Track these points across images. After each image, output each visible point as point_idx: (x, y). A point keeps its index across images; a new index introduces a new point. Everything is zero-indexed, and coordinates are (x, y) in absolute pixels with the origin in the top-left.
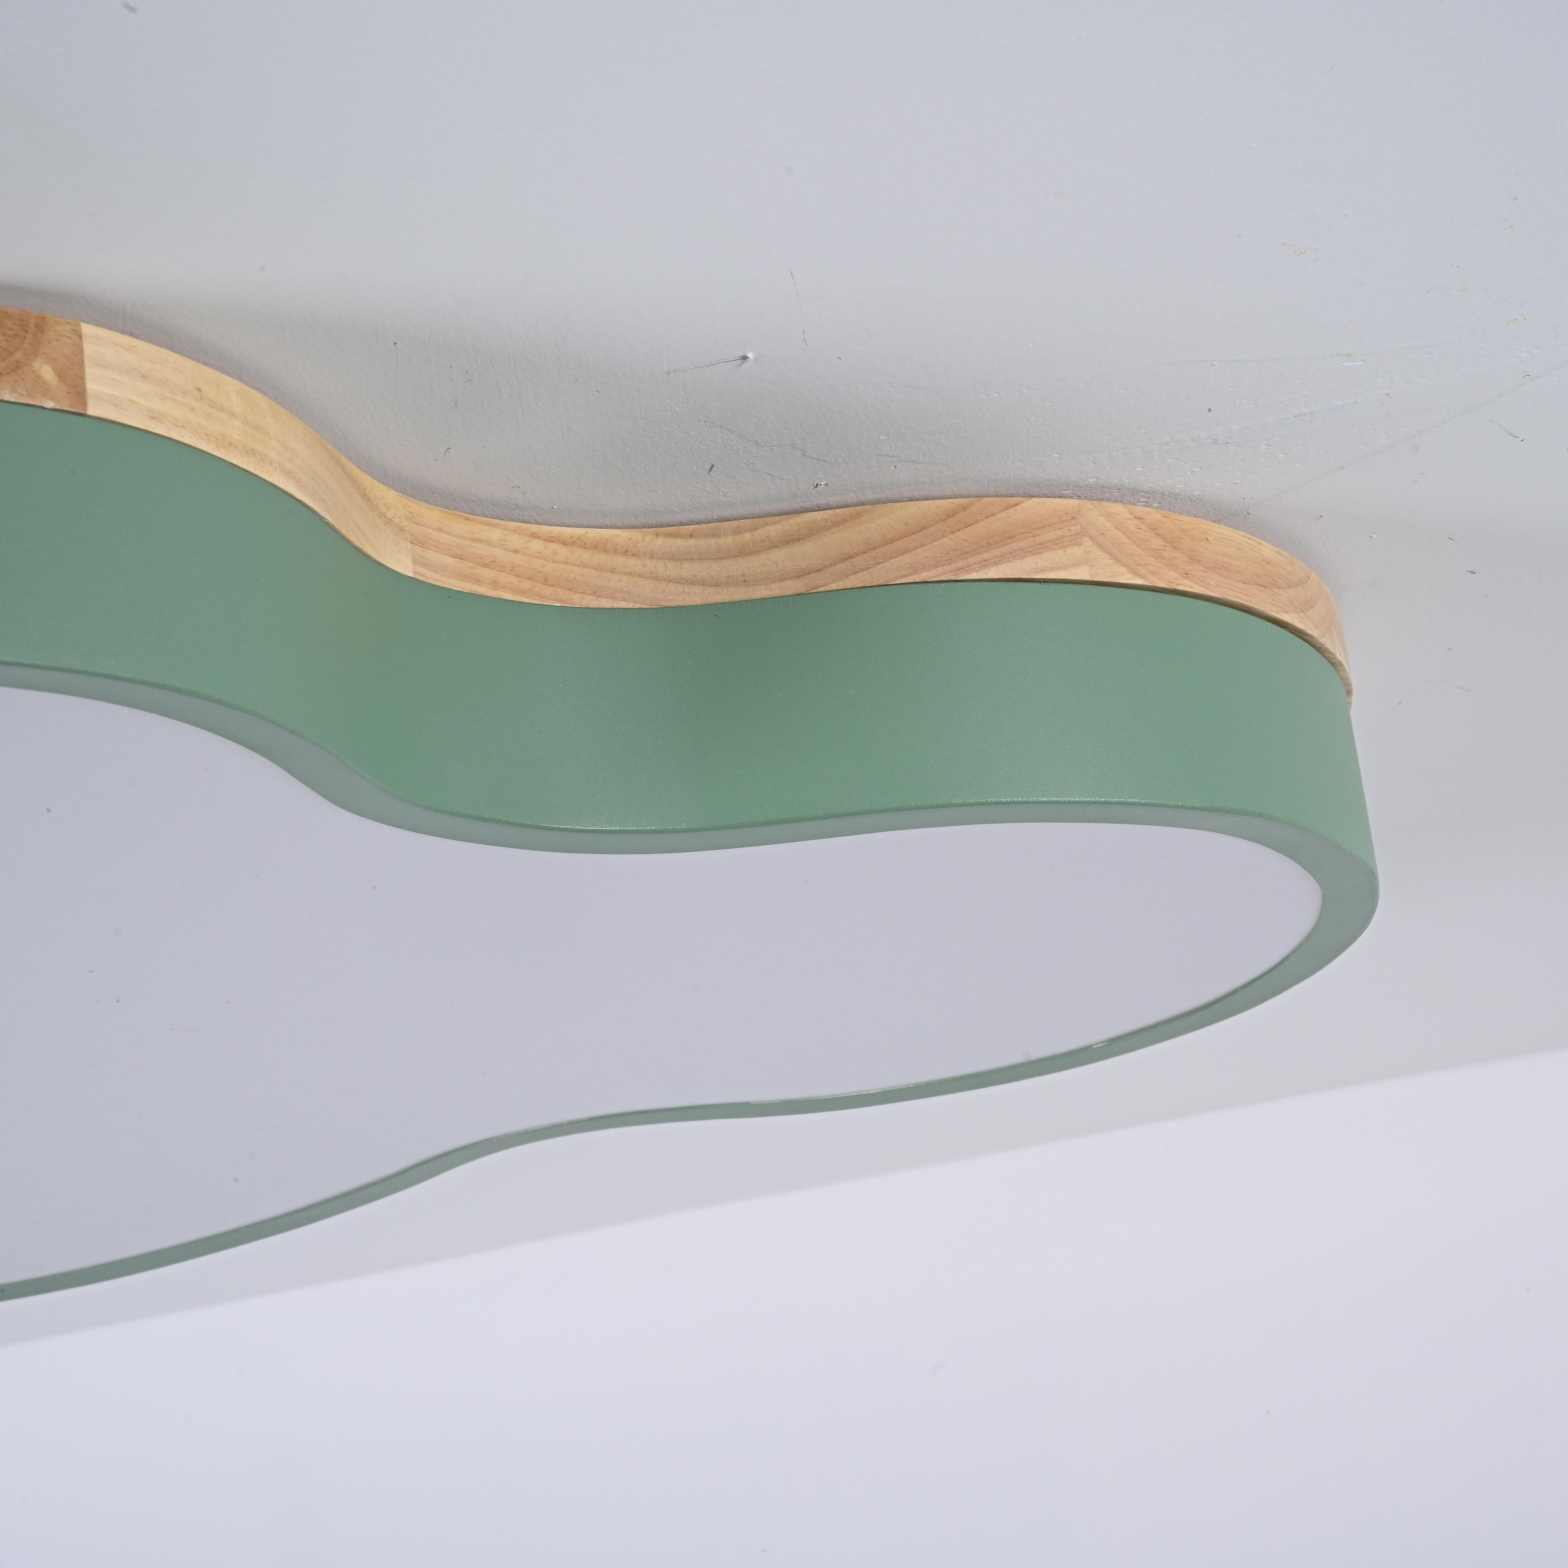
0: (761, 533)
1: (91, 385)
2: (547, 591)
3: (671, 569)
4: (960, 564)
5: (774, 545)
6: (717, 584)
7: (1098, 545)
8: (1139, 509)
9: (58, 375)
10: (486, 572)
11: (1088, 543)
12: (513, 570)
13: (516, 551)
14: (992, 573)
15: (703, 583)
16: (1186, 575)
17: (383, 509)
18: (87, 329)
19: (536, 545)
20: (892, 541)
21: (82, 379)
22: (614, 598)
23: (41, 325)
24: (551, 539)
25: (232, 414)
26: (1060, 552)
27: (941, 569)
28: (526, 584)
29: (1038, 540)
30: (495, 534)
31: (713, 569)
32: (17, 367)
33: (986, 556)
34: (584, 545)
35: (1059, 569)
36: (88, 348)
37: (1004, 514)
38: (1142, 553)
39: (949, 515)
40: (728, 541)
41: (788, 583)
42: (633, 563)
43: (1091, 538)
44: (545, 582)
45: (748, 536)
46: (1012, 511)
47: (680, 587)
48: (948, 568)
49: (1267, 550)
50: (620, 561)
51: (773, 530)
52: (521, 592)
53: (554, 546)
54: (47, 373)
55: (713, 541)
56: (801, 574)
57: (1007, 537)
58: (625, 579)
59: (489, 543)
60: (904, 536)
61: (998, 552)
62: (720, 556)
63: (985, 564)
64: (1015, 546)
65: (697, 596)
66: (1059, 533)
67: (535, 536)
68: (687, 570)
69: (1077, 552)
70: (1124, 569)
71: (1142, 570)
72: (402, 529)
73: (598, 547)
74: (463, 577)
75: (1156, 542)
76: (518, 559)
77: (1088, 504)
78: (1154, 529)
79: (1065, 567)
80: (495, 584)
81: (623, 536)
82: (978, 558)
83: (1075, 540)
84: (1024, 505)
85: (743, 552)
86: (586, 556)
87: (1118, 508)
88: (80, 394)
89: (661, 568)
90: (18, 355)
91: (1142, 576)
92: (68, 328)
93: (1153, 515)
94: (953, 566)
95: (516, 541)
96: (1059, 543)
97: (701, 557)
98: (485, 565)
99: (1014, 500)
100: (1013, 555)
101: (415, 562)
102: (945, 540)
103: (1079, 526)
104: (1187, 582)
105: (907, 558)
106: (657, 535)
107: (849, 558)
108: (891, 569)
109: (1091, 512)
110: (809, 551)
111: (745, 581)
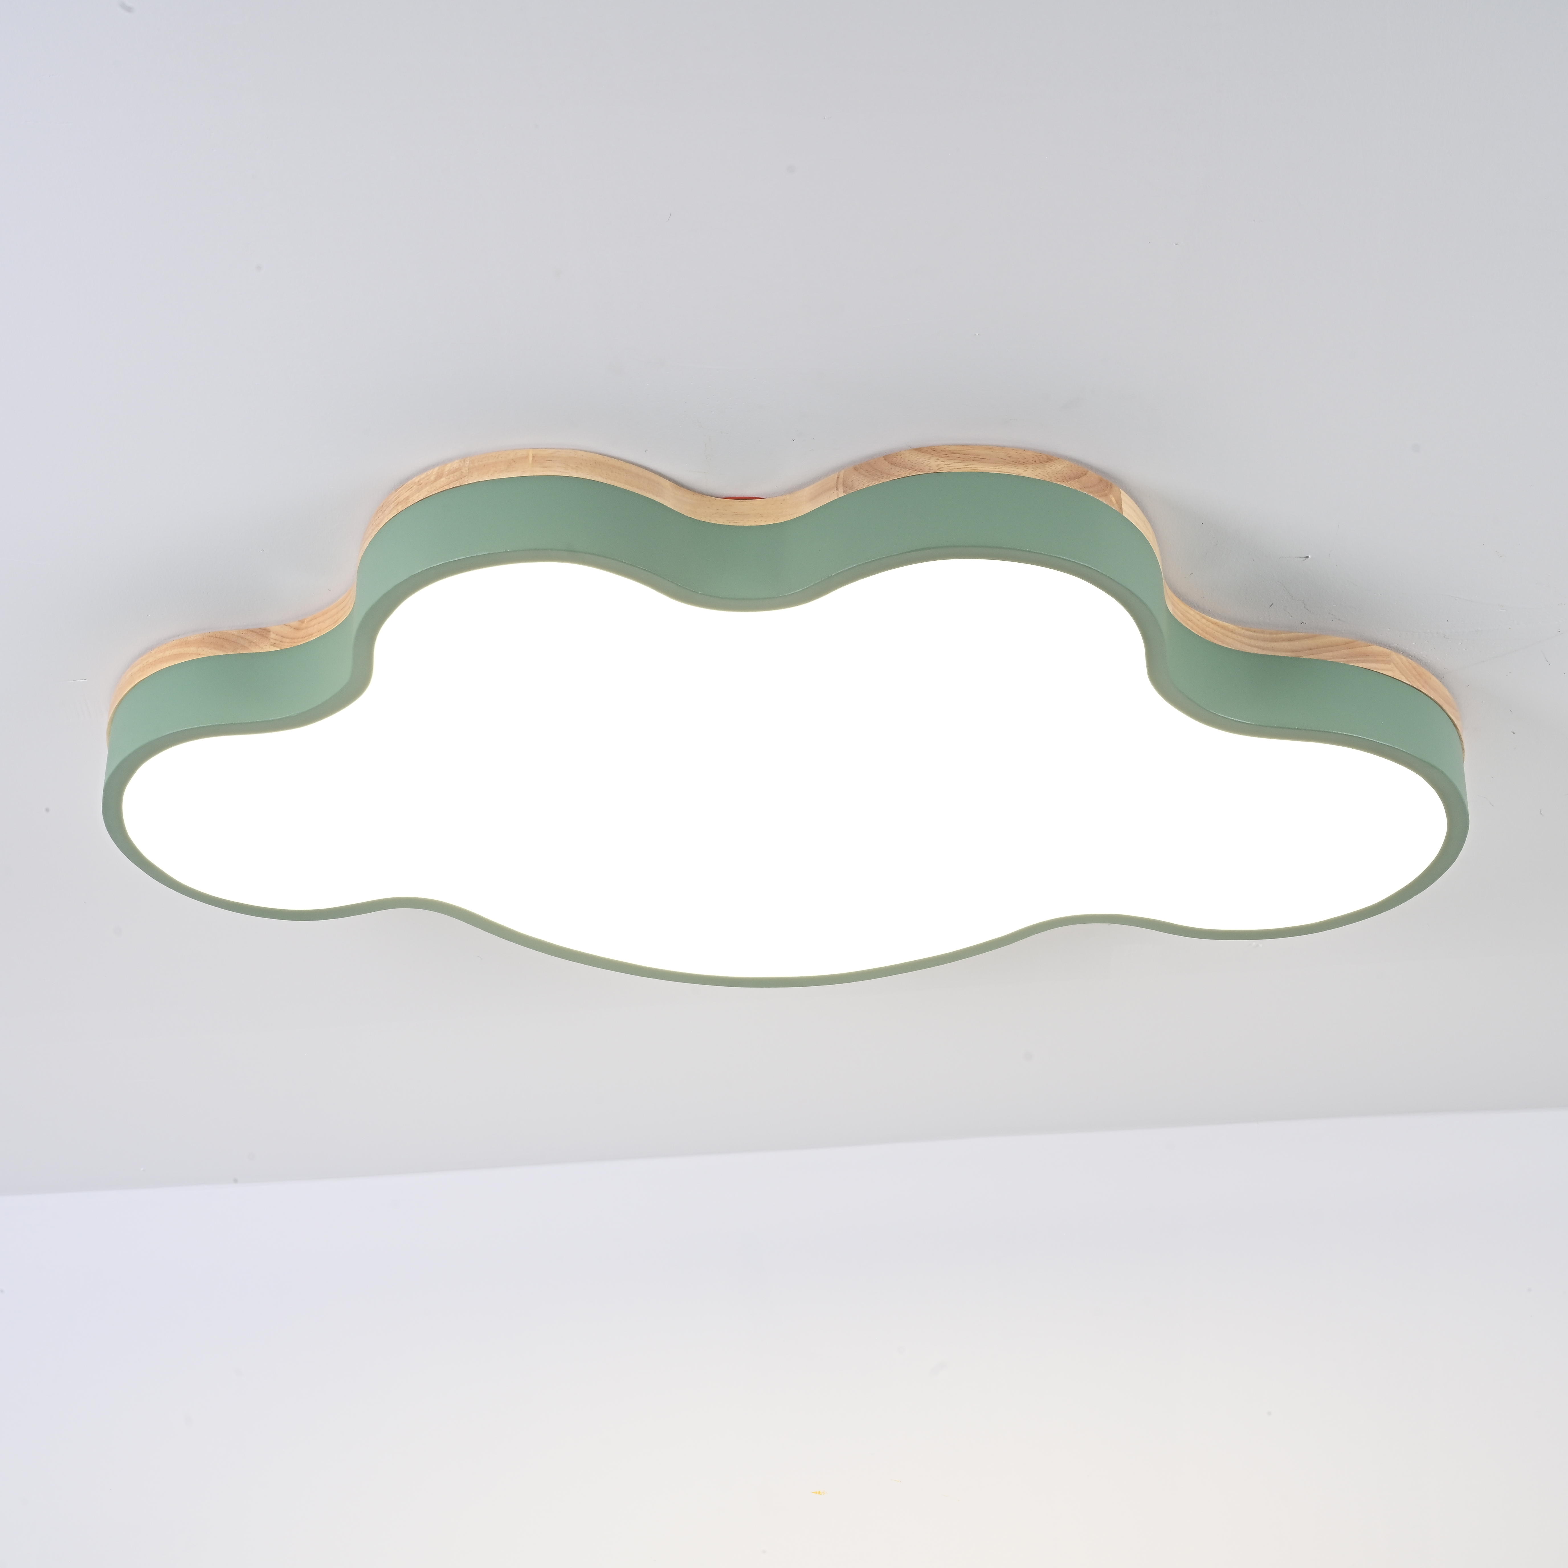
0: (1279, 635)
1: (1122, 506)
2: (1207, 636)
3: (1247, 641)
4: (1349, 659)
5: (1284, 640)
6: (1264, 649)
7: (1396, 667)
8: (1409, 660)
9: (1115, 502)
11: (1393, 665)
12: (1198, 626)
13: (1198, 620)
14: (1360, 665)
15: (1258, 647)
16: (1423, 686)
18: (1122, 491)
19: (1204, 621)
20: (1327, 647)
21: (1121, 504)
22: (1230, 645)
23: (1111, 486)
24: (1208, 620)
26: (1384, 665)
27: (1343, 660)
28: (1201, 632)
29: (1377, 659)
30: (1192, 612)
31: (1262, 644)
32: (1106, 494)
33: (1358, 659)
34: (1218, 625)
35: (1383, 670)
36: (1122, 496)
37: (1366, 648)
38: (1410, 674)
39: (1346, 643)
40: (1268, 636)
41: (1288, 653)
42: (1234, 636)
43: (1394, 663)
44: (1206, 633)
45: (1275, 636)
46: (1368, 647)
47: (1250, 647)
48: (1345, 660)
49: (1448, 693)
50: (1230, 634)
51: (1284, 636)
52: (1199, 633)
53: (1209, 623)
54: (1113, 499)
55: (1262, 635)
56: (1293, 651)
57: (1366, 655)
58: (1231, 640)
59: (1191, 614)
60: (1330, 646)
61: (1363, 659)
62: (1264, 640)
63: (1358, 662)
64: (1369, 659)
65: (1255, 651)
66: (1383, 659)
67: (1203, 617)
68: (1253, 642)
69: (1388, 666)
70: (1403, 677)
72: (1170, 598)
73: (1222, 627)
74: (1184, 621)
75: (1414, 672)
76: (1199, 623)
77: (1393, 653)
78: (1414, 668)
79: (1385, 670)
80: (1192, 627)
81: (1231, 626)
82: (1355, 659)
83: (1388, 662)
84: (1372, 647)
85: (1273, 641)
86: (1219, 629)
87: (1403, 657)
88: (1121, 508)
89: (1243, 639)
90: (1106, 491)
91: (1409, 681)
92: (1117, 488)
93: (1414, 664)
94: (1347, 660)
95: (1199, 617)
96: (1383, 662)
97: (1258, 639)
98: (1190, 621)
99: (1369, 644)
100: (1367, 661)
101: (1172, 609)
102: (1345, 651)
103: (1389, 659)
105: (1331, 654)
106: (1242, 629)
107: (1311, 649)
108: (1326, 656)
109: (1395, 656)
110: (1297, 644)
111: (1273, 650)
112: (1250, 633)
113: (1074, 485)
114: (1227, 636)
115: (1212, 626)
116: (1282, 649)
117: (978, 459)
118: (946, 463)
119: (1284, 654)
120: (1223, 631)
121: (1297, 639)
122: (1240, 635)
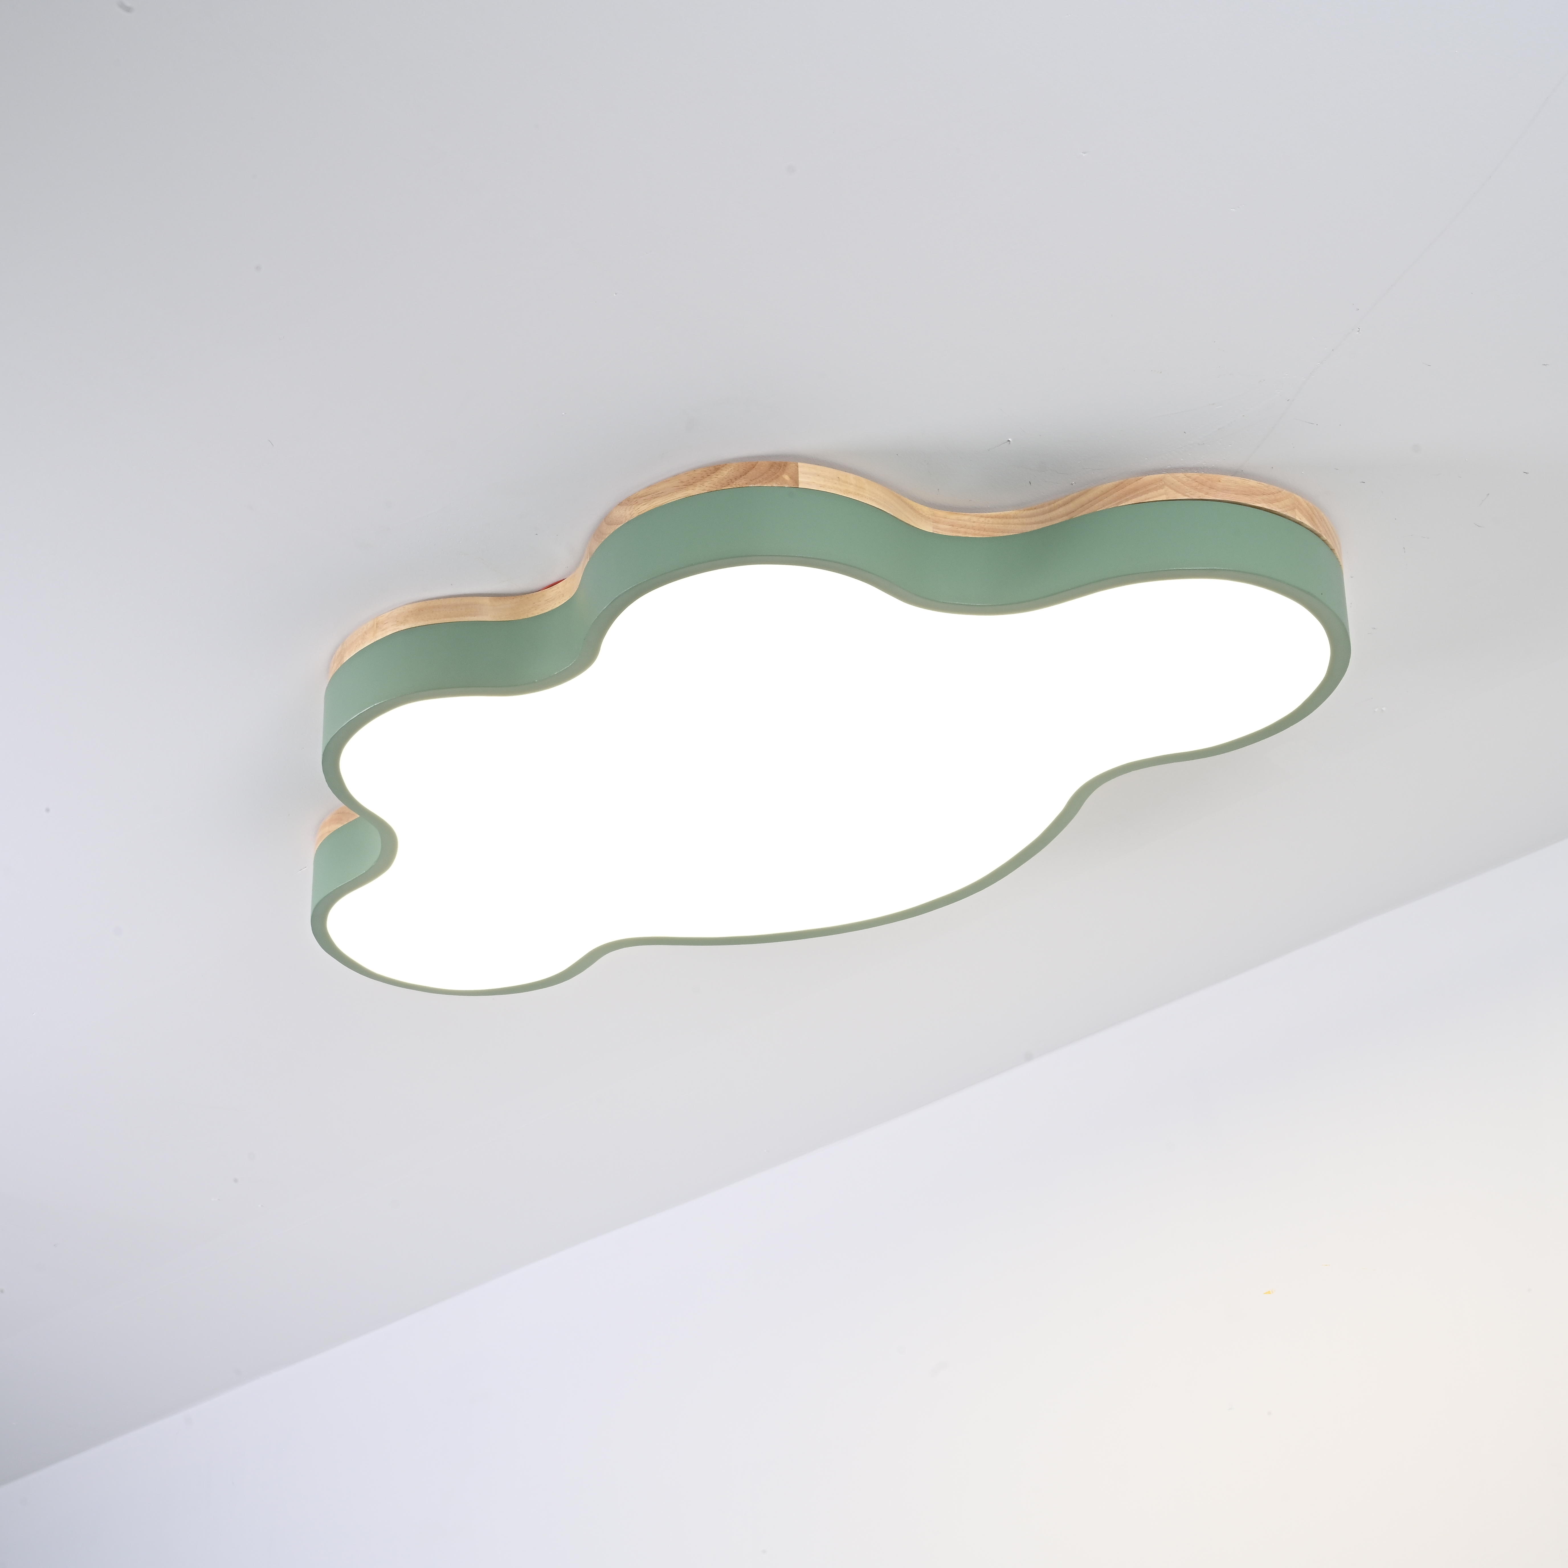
0: (1057, 503)
1: (800, 479)
2: (985, 533)
3: (1028, 520)
4: (1119, 501)
5: (1060, 506)
6: (1042, 522)
7: (1170, 488)
8: (1189, 474)
9: (790, 478)
10: (963, 530)
11: (1166, 487)
12: (973, 528)
13: (974, 522)
14: (1130, 502)
16: (1207, 493)
17: (921, 512)
18: (800, 464)
19: (982, 520)
20: (1097, 498)
21: (798, 478)
22: (1008, 532)
23: (786, 464)
24: (988, 517)
25: (851, 484)
26: (1155, 492)
28: (977, 532)
29: (1147, 489)
30: (966, 518)
31: (1041, 518)
32: (778, 477)
33: (1129, 497)
34: (999, 517)
35: (1154, 497)
36: (800, 469)
37: (1136, 482)
38: (1188, 488)
39: (1116, 486)
40: (1047, 508)
41: (1064, 518)
42: (1016, 521)
43: (1168, 486)
44: (985, 530)
45: (1052, 505)
46: (1139, 481)
47: (1030, 526)
48: (1114, 503)
49: (1253, 483)
50: (1011, 521)
51: (1060, 502)
54: (786, 477)
55: (1042, 509)
56: (1067, 514)
57: (1136, 490)
58: (1013, 526)
59: (964, 520)
60: (1100, 496)
61: (1132, 495)
62: (1044, 513)
63: (1127, 500)
64: (1138, 492)
65: (1036, 527)
66: (1156, 486)
67: (982, 516)
68: (1033, 520)
69: (1162, 491)
70: (1180, 494)
71: (1188, 494)
72: (929, 518)
73: (1005, 517)
74: (953, 531)
75: (1195, 484)
76: (974, 524)
77: (1168, 475)
78: (1195, 480)
79: (1156, 497)
80: (965, 533)
81: (1012, 513)
82: (1125, 498)
83: (1161, 487)
84: (1143, 478)
85: (1050, 511)
86: (1000, 521)
87: (1181, 475)
88: (797, 482)
89: (1025, 520)
90: (778, 474)
91: (1188, 496)
92: (794, 464)
93: (1195, 475)
94: (1117, 502)
95: (975, 519)
96: (1156, 489)
98: (962, 527)
99: (1140, 477)
100: (1137, 496)
101: (934, 528)
102: (1114, 494)
103: (1163, 483)
104: (1206, 496)
105: (1101, 503)
106: (1024, 510)
107: (1083, 506)
108: (1097, 507)
109: (1169, 477)
110: (1071, 506)
111: (1051, 520)
112: (1031, 511)
113: (741, 483)
114: (1009, 524)
115: (991, 520)
116: (1059, 515)
117: (657, 495)
118: (636, 509)
119: (1060, 520)
120: (1004, 520)
121: (1072, 500)
122: (1022, 517)
